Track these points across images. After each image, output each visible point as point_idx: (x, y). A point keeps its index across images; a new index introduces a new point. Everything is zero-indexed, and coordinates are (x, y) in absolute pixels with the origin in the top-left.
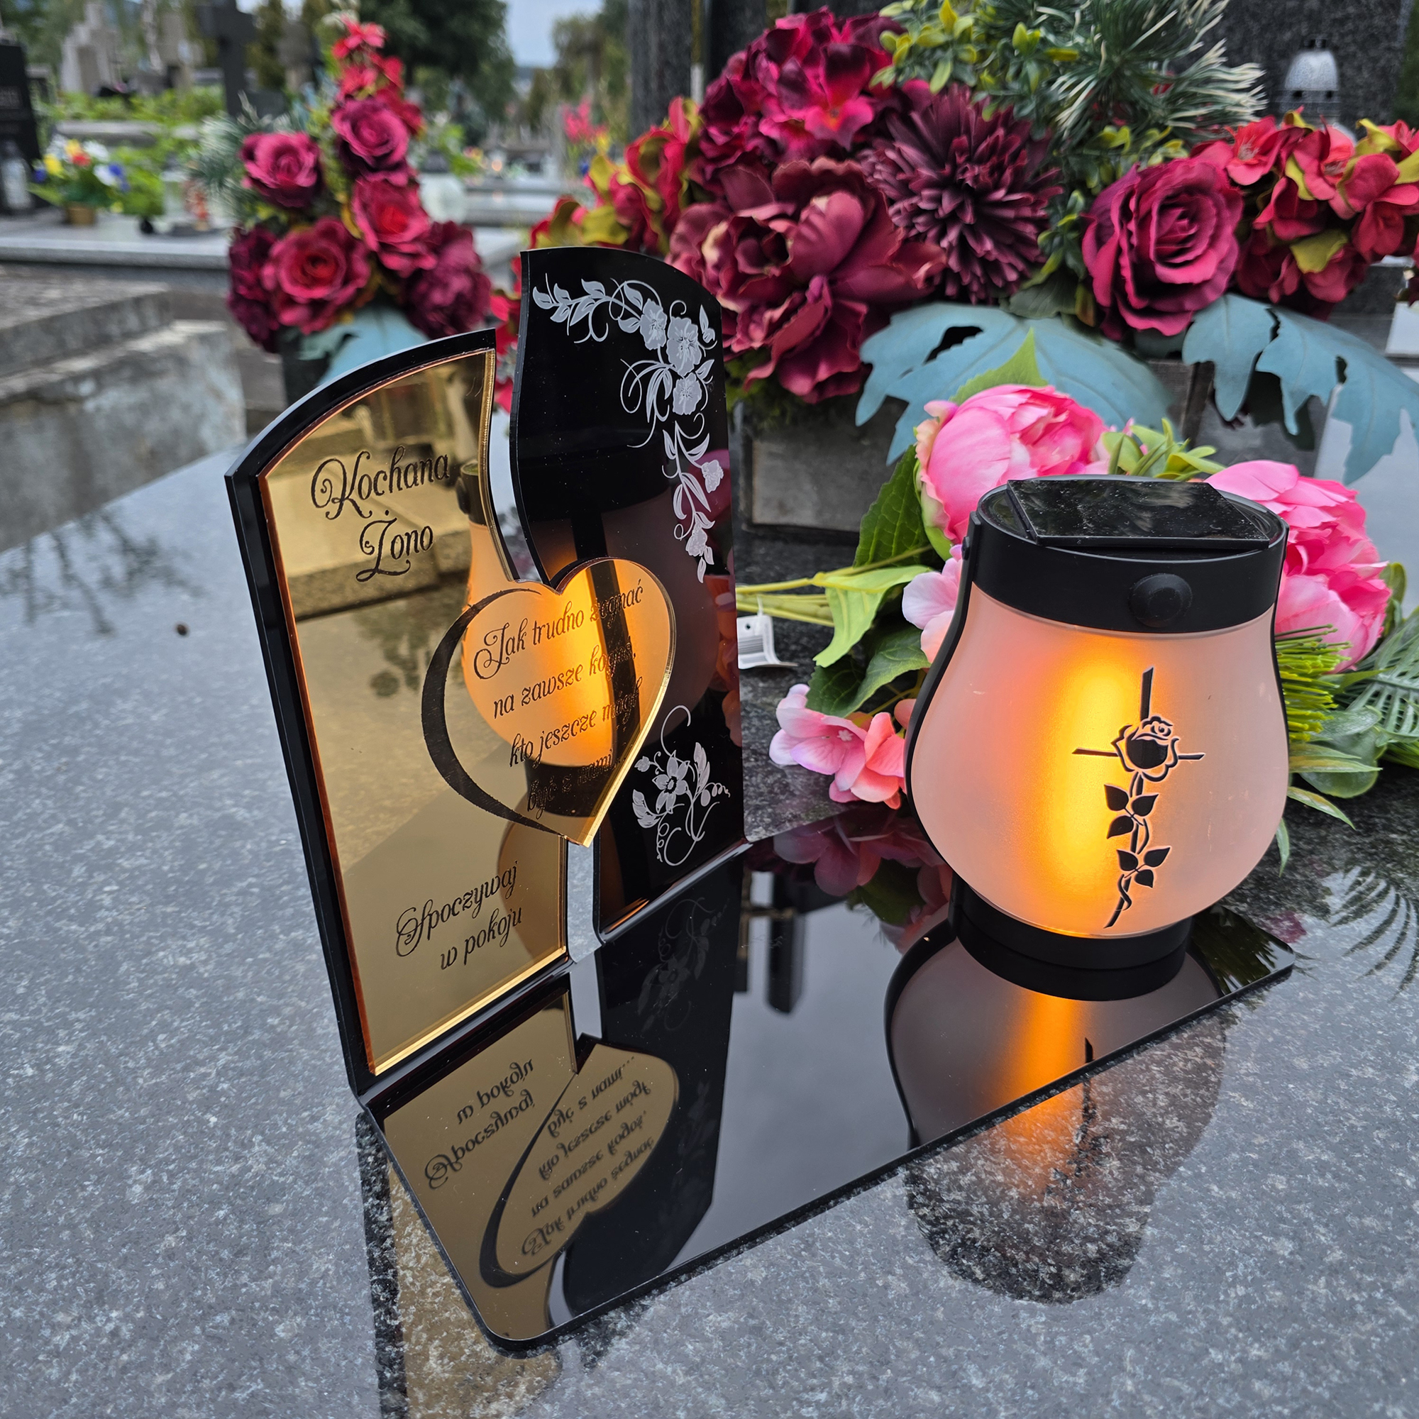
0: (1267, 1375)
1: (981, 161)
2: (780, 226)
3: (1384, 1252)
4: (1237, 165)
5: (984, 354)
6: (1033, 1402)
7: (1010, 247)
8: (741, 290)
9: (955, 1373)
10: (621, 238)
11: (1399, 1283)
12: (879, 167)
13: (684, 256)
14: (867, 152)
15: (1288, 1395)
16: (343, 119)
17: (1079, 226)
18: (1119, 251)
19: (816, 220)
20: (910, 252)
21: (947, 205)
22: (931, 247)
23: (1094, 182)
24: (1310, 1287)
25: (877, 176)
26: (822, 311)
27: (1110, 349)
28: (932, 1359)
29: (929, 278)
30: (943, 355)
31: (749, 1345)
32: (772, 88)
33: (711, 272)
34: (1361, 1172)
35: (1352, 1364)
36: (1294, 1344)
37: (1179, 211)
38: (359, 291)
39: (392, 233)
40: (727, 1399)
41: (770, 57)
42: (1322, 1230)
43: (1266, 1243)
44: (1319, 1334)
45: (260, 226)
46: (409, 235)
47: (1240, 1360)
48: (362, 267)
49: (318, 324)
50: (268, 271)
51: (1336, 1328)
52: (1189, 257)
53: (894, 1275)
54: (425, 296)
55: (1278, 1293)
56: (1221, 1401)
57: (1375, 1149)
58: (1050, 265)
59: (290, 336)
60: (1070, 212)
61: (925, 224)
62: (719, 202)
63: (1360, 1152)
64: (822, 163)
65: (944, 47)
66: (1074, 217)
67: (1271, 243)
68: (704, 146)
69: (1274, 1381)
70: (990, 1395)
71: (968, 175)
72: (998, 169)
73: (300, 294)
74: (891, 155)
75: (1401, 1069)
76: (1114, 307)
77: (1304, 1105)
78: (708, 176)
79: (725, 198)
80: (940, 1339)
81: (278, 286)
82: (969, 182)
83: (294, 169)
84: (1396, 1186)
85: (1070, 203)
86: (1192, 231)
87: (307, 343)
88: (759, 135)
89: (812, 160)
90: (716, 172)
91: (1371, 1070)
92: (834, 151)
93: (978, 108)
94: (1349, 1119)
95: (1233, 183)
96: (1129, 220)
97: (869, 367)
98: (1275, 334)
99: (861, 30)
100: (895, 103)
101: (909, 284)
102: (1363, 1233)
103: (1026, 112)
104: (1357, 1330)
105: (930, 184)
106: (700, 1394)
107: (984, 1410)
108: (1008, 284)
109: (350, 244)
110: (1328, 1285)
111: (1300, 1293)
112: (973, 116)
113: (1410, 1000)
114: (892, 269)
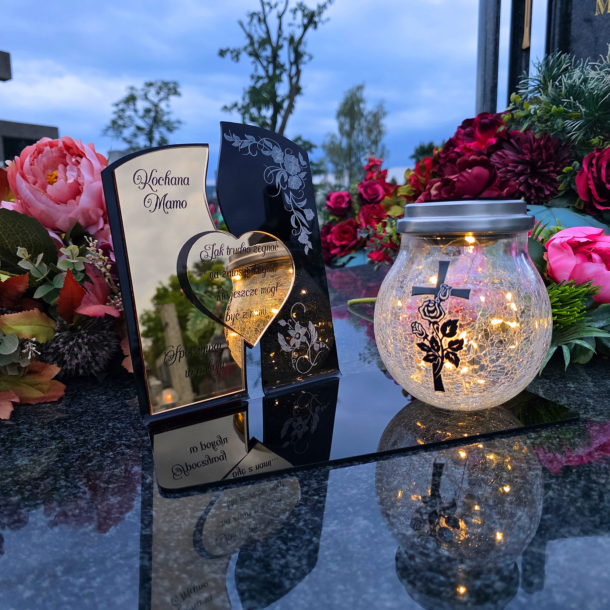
1: (533, 152)
10: (412, 195)
12: (495, 158)
14: (492, 154)
16: (362, 187)
18: (588, 179)
22: (513, 183)
25: (495, 161)
27: (589, 218)
29: (508, 192)
32: (461, 137)
33: (432, 197)
38: (358, 242)
45: (329, 222)
49: (343, 254)
50: (329, 236)
58: (561, 187)
59: (334, 258)
61: (511, 175)
64: (472, 157)
65: (525, 117)
72: (541, 154)
73: (338, 243)
74: (499, 153)
76: (590, 202)
78: (438, 168)
81: (331, 241)
82: (528, 159)
83: (342, 202)
85: (573, 165)
87: (339, 260)
89: (469, 157)
90: (441, 166)
93: (535, 133)
96: (592, 167)
103: (553, 134)
105: (513, 161)
108: (546, 196)
109: (357, 226)
112: (532, 137)
114: (493, 190)
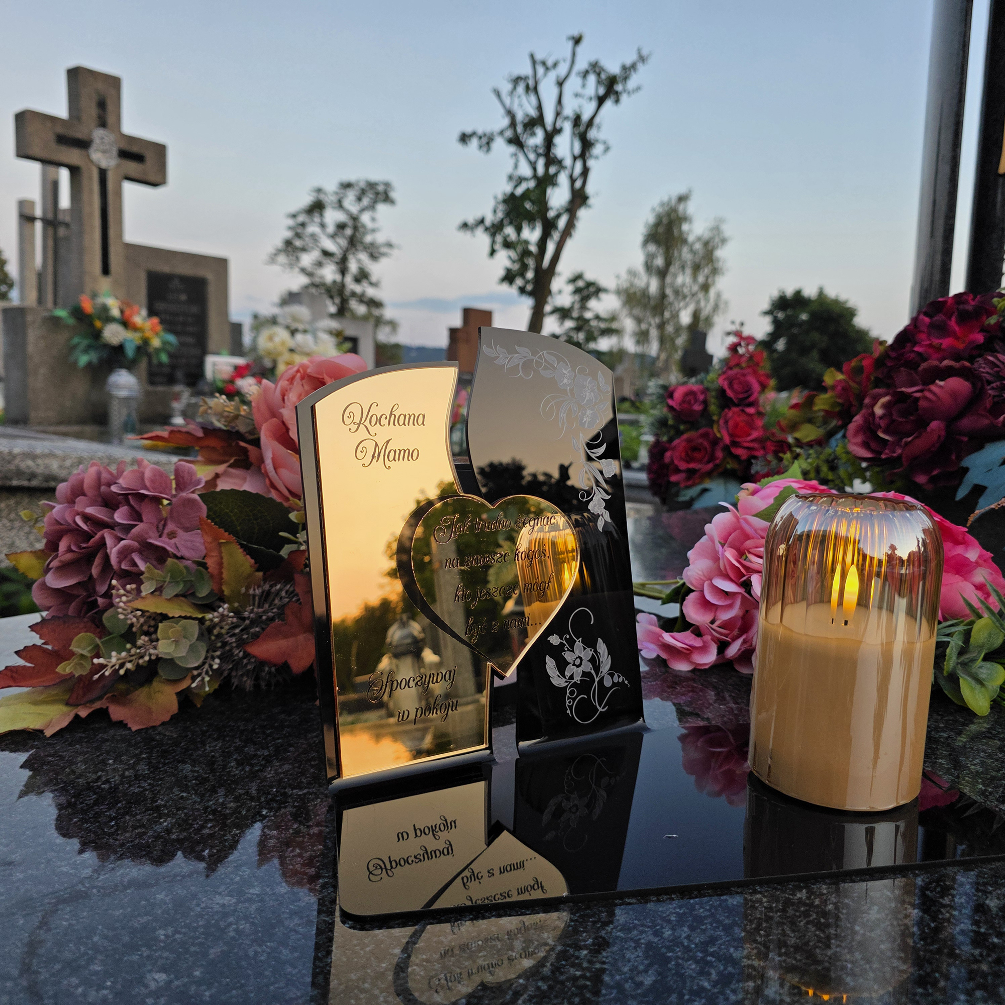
2: (918, 395)
8: (893, 429)
10: (837, 409)
13: (863, 412)
14: (978, 359)
19: (937, 391)
20: (998, 409)
26: (937, 437)
32: (924, 329)
33: (877, 420)
38: (717, 466)
39: (739, 437)
41: (926, 314)
46: (749, 438)
48: (720, 454)
49: (690, 483)
50: (668, 454)
59: (673, 490)
64: (947, 362)
68: (886, 360)
73: (683, 466)
74: (992, 359)
78: (885, 374)
83: (693, 402)
87: (683, 492)
88: (914, 352)
90: (890, 372)
97: (966, 470)
99: (982, 298)
100: (998, 333)
101: (992, 425)
109: (715, 442)
114: (984, 416)
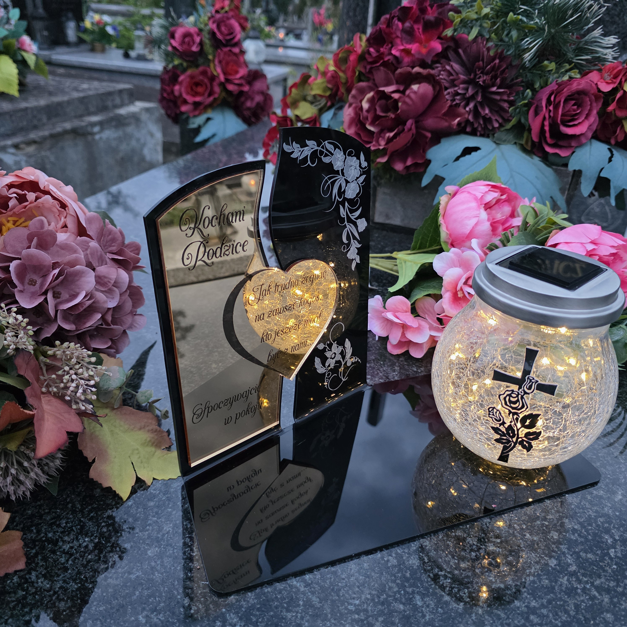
0: (536, 614)
1: (487, 74)
2: (396, 96)
3: (593, 569)
4: (602, 82)
5: (480, 160)
6: (440, 614)
7: (497, 112)
8: (377, 123)
9: (411, 599)
10: (328, 94)
11: (597, 582)
12: (442, 73)
13: (354, 105)
14: (438, 65)
15: (544, 622)
16: (214, 22)
17: (528, 105)
18: (544, 118)
19: (412, 96)
20: (452, 112)
21: (470, 92)
22: (461, 110)
23: (537, 86)
24: (560, 580)
25: (441, 77)
26: (411, 135)
27: (536, 160)
28: (402, 592)
29: (459, 124)
30: (462, 159)
31: (331, 578)
32: (399, 34)
33: (365, 113)
34: (590, 535)
35: (573, 613)
36: (549, 602)
37: (573, 102)
38: (215, 99)
39: (231, 74)
40: (320, 599)
41: (399, 20)
42: (570, 557)
43: (545, 560)
44: (560, 599)
45: (175, 67)
46: (238, 76)
47: (526, 606)
48: (217, 89)
49: (197, 113)
50: (177, 88)
51: (568, 598)
52: (576, 123)
53: (392, 556)
54: (243, 103)
55: (547, 581)
56: (516, 622)
57: (598, 526)
58: (514, 121)
59: (184, 116)
60: (524, 99)
61: (460, 100)
62: (371, 81)
63: (592, 526)
64: (417, 69)
65: (477, 20)
66: (526, 101)
67: (613, 118)
68: (367, 56)
69: (539, 616)
70: (424, 609)
71: (481, 79)
72: (495, 77)
73: (190, 99)
74: (448, 68)
75: (614, 493)
76: (540, 143)
77: (571, 504)
78: (367, 71)
79: (374, 80)
80: (407, 584)
81: (181, 95)
82: (481, 83)
83: (191, 43)
84: (604, 542)
85: (525, 95)
86: (578, 112)
87: (191, 120)
88: (391, 54)
89: (413, 67)
90: (371, 68)
91: (602, 492)
92: (423, 65)
93: (488, 49)
94: (589, 512)
95: (599, 91)
96: (550, 105)
97: (429, 162)
98: (610, 160)
99: (440, 10)
100: (452, 44)
101: (450, 127)
102: (587, 560)
103: (509, 53)
104: (576, 599)
105: (464, 82)
106: (309, 595)
107: (420, 614)
108: (494, 128)
109: (213, 78)
110: (568, 580)
111: (556, 582)
112: (486, 53)
113: (624, 463)
114: (443, 118)
